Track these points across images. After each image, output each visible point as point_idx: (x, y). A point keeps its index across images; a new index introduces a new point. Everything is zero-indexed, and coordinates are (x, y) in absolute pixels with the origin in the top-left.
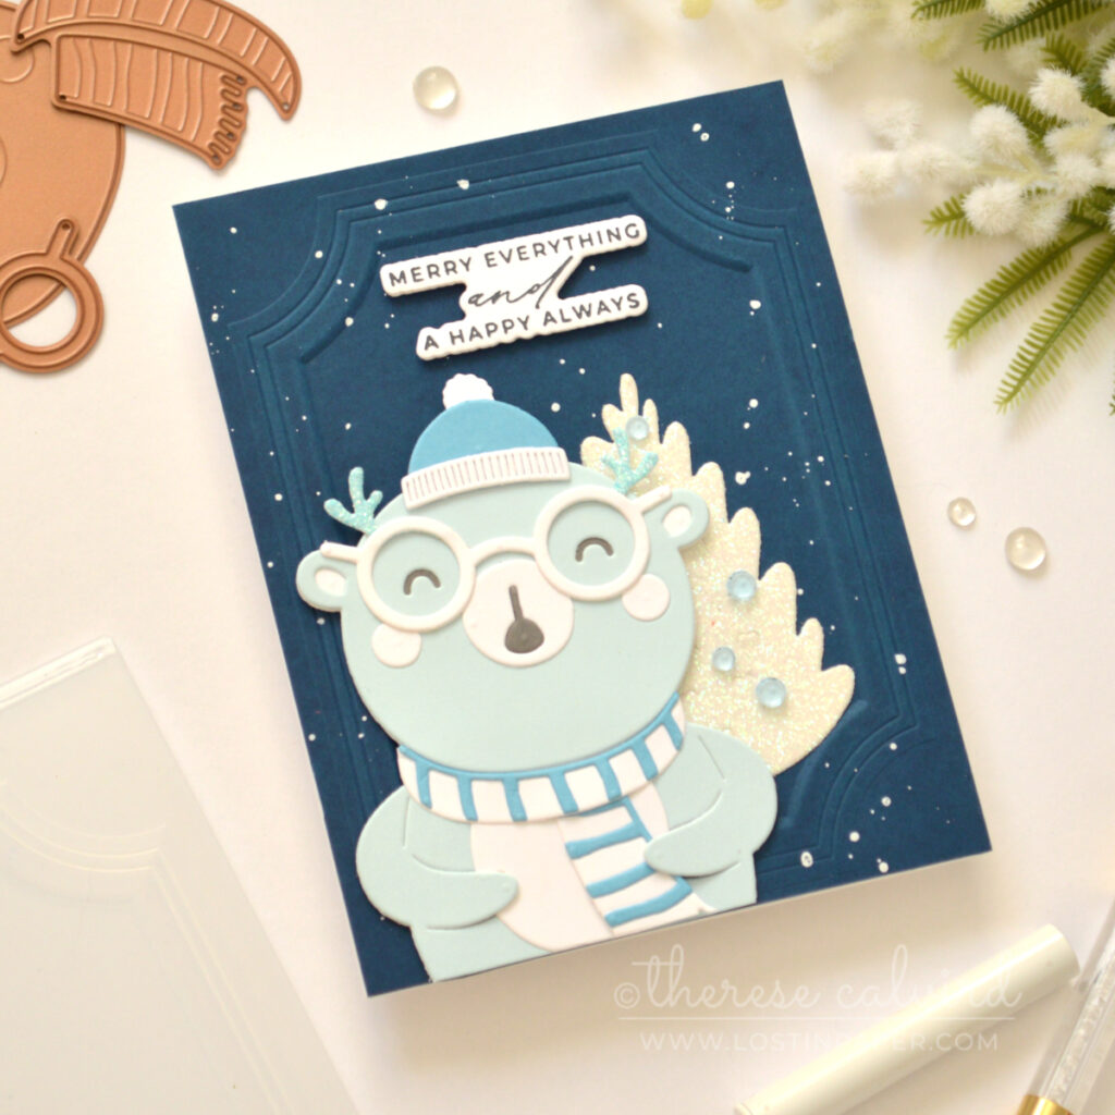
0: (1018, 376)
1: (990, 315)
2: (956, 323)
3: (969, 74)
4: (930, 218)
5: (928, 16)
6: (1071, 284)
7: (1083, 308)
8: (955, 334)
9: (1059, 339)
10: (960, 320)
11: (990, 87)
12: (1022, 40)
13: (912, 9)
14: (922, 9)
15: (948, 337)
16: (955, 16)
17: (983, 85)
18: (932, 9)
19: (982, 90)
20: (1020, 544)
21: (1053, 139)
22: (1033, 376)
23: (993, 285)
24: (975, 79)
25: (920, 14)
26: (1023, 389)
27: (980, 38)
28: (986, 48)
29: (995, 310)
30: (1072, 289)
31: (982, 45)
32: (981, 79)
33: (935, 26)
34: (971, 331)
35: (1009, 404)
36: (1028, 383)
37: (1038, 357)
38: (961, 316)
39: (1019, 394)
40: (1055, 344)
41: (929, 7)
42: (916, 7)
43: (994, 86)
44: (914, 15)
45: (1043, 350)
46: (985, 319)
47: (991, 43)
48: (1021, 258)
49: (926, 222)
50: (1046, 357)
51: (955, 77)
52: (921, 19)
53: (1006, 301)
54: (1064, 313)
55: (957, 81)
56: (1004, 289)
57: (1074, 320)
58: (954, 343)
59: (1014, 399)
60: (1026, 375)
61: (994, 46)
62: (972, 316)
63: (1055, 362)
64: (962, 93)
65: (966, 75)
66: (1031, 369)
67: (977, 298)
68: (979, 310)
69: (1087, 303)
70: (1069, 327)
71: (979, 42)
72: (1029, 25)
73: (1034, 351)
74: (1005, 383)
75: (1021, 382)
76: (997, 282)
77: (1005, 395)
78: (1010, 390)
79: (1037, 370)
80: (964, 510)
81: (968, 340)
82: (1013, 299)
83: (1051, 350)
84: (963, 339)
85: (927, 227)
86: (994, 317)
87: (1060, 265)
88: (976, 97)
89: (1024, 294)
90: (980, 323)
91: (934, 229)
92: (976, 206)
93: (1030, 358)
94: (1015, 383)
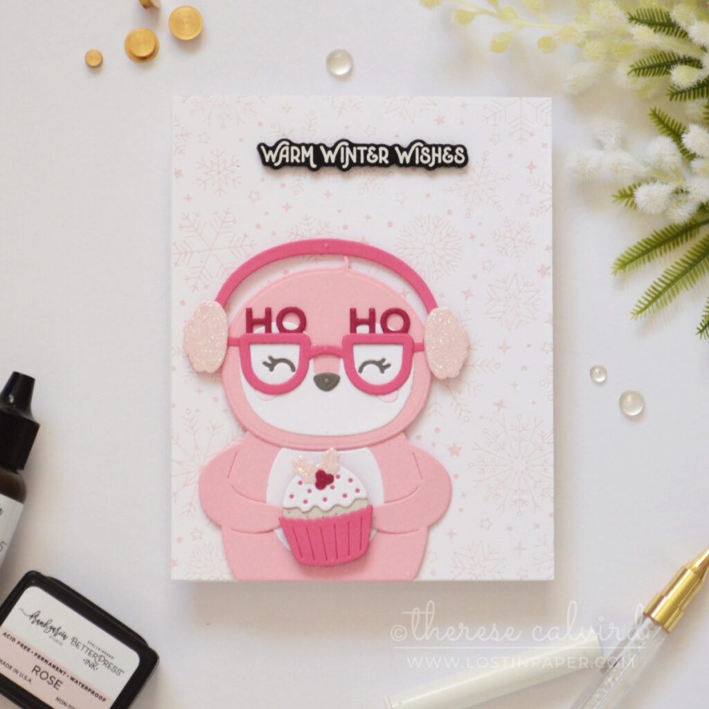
0: (650, 299)
1: (641, 258)
2: (619, 260)
3: (659, 112)
4: (618, 194)
5: (638, 75)
6: (695, 250)
7: (699, 265)
8: (618, 267)
9: (680, 281)
10: (623, 259)
11: (671, 121)
12: (694, 98)
13: (630, 69)
14: (635, 70)
15: (612, 268)
16: (654, 77)
17: (667, 120)
18: (642, 71)
19: (666, 122)
20: (629, 399)
21: (696, 164)
22: (658, 300)
23: (647, 241)
24: (662, 115)
25: (633, 73)
26: (651, 307)
27: (669, 92)
28: (671, 99)
29: (646, 256)
30: (695, 253)
31: (668, 97)
32: (666, 116)
33: (643, 81)
34: (628, 266)
35: (640, 315)
36: (654, 304)
37: (665, 289)
38: (623, 256)
39: (647, 310)
40: (677, 283)
41: (640, 69)
42: (632, 68)
43: (673, 122)
44: (629, 73)
45: (669, 286)
46: (638, 260)
47: (675, 97)
48: (668, 228)
49: (615, 196)
50: (670, 290)
51: (650, 112)
52: (633, 76)
53: (653, 252)
54: (687, 266)
55: (650, 115)
56: (653, 244)
57: (692, 271)
58: (615, 272)
59: (644, 313)
60: (654, 299)
61: (676, 99)
62: (631, 257)
63: (674, 294)
64: (652, 123)
65: (657, 112)
66: (657, 296)
67: (636, 247)
68: (635, 255)
69: (702, 262)
70: (688, 275)
71: (668, 94)
72: (700, 90)
73: (663, 285)
74: (640, 302)
75: (650, 303)
76: (650, 240)
77: (639, 309)
78: (643, 306)
79: (662, 297)
80: (600, 372)
81: (624, 271)
82: (658, 251)
83: (673, 287)
84: (622, 271)
85: (615, 199)
86: (644, 261)
87: (691, 236)
88: (661, 126)
89: (665, 250)
90: (634, 262)
91: (619, 201)
92: (641, 194)
93: (660, 289)
94: (646, 303)
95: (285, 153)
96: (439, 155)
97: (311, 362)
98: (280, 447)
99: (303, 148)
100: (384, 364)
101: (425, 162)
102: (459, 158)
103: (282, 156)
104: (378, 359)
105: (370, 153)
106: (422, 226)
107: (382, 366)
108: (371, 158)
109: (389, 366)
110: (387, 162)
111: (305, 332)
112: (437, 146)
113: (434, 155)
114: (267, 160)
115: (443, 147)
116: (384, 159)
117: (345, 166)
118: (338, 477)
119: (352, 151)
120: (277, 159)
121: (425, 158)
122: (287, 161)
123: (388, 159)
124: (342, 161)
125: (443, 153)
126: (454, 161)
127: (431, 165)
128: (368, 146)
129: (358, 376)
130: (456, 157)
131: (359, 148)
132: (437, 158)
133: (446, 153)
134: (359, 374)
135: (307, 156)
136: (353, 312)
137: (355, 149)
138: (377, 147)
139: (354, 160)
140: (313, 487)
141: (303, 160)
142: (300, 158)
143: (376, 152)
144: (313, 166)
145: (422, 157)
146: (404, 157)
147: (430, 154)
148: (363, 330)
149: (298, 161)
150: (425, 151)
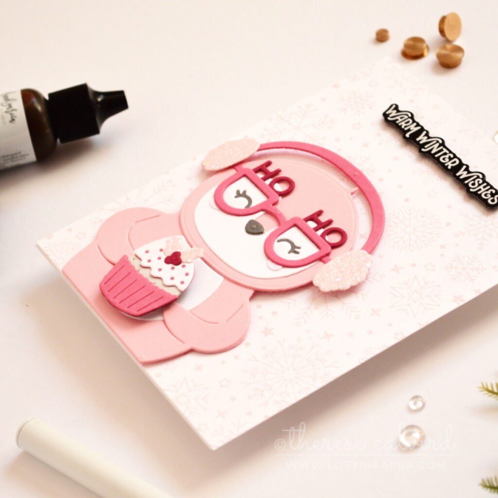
95: (401, 118)
96: (483, 190)
97: (262, 213)
98: (183, 234)
99: (415, 124)
100: (296, 250)
101: (470, 185)
102: (493, 201)
103: (398, 118)
104: (297, 244)
105: (447, 156)
106: (423, 217)
107: (294, 249)
108: (444, 159)
109: (297, 253)
110: (449, 167)
111: (280, 198)
112: (488, 184)
113: (481, 187)
114: (387, 113)
115: (492, 187)
116: (450, 165)
117: (423, 150)
118: (184, 266)
119: (439, 146)
120: (392, 117)
121: (473, 184)
122: (397, 122)
123: (452, 167)
124: (426, 147)
125: (487, 190)
126: (487, 199)
127: (471, 190)
128: (450, 152)
129: (274, 242)
130: (492, 198)
131: (444, 149)
132: (480, 190)
133: (489, 192)
134: (276, 241)
135: (411, 129)
136: (320, 213)
137: (442, 147)
138: (455, 156)
139: (433, 152)
140: (164, 257)
141: (406, 129)
142: (405, 127)
143: (450, 159)
144: (408, 135)
145: (473, 182)
146: (462, 174)
147: (479, 185)
148: (312, 224)
149: (403, 127)
150: (478, 182)
